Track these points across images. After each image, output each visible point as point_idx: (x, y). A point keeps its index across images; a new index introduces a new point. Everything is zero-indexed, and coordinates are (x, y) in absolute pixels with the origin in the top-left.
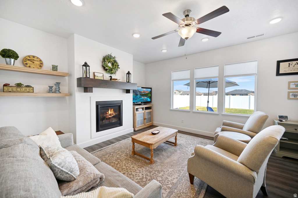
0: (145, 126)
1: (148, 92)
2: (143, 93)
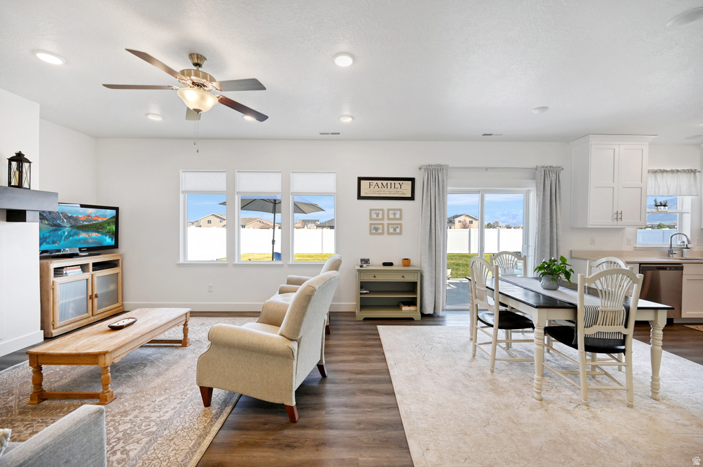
0: (92, 318)
1: (106, 219)
2: (86, 221)
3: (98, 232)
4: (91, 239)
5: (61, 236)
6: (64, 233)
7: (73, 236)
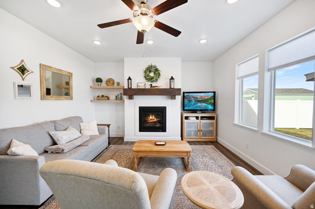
0: (200, 139)
1: (209, 97)
2: (200, 99)
3: (205, 103)
4: (202, 106)
5: (191, 104)
6: (192, 103)
7: (195, 104)
